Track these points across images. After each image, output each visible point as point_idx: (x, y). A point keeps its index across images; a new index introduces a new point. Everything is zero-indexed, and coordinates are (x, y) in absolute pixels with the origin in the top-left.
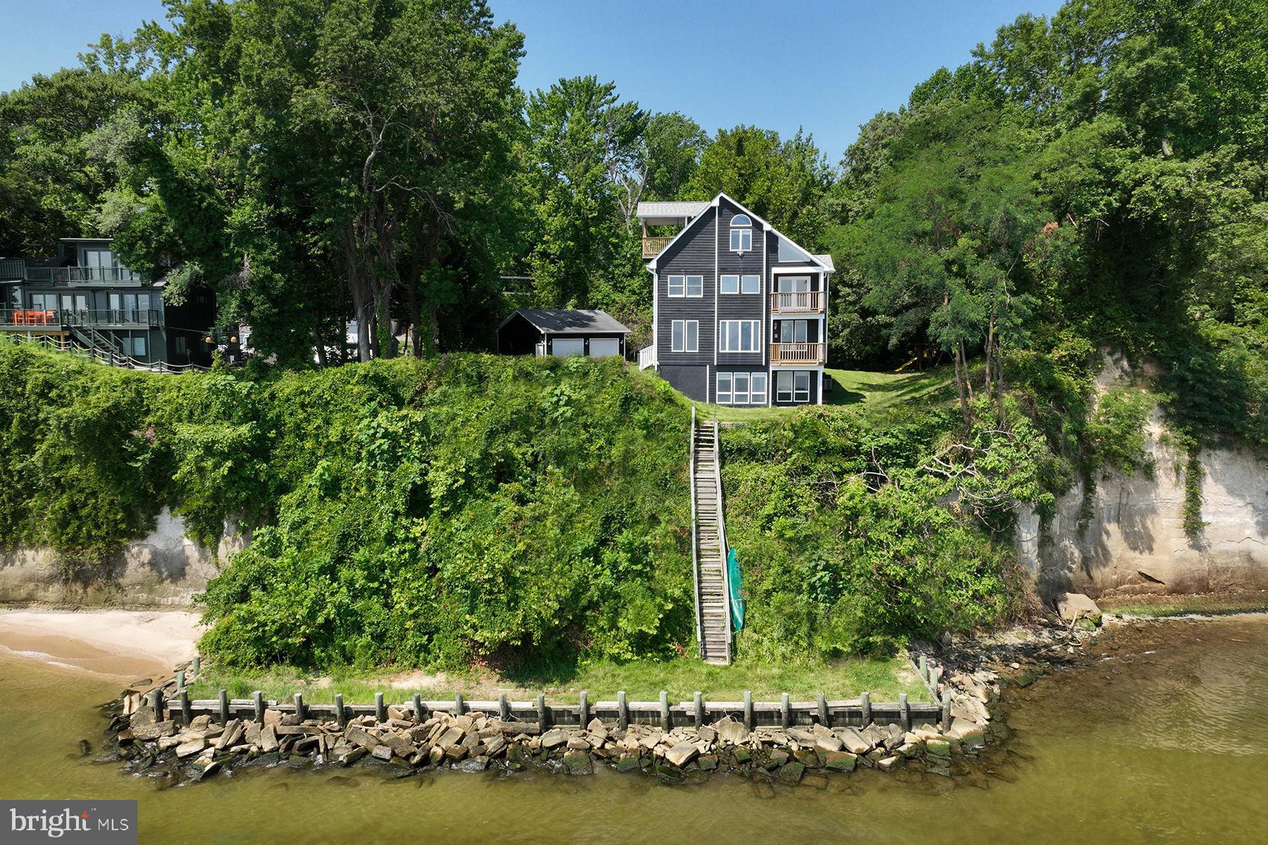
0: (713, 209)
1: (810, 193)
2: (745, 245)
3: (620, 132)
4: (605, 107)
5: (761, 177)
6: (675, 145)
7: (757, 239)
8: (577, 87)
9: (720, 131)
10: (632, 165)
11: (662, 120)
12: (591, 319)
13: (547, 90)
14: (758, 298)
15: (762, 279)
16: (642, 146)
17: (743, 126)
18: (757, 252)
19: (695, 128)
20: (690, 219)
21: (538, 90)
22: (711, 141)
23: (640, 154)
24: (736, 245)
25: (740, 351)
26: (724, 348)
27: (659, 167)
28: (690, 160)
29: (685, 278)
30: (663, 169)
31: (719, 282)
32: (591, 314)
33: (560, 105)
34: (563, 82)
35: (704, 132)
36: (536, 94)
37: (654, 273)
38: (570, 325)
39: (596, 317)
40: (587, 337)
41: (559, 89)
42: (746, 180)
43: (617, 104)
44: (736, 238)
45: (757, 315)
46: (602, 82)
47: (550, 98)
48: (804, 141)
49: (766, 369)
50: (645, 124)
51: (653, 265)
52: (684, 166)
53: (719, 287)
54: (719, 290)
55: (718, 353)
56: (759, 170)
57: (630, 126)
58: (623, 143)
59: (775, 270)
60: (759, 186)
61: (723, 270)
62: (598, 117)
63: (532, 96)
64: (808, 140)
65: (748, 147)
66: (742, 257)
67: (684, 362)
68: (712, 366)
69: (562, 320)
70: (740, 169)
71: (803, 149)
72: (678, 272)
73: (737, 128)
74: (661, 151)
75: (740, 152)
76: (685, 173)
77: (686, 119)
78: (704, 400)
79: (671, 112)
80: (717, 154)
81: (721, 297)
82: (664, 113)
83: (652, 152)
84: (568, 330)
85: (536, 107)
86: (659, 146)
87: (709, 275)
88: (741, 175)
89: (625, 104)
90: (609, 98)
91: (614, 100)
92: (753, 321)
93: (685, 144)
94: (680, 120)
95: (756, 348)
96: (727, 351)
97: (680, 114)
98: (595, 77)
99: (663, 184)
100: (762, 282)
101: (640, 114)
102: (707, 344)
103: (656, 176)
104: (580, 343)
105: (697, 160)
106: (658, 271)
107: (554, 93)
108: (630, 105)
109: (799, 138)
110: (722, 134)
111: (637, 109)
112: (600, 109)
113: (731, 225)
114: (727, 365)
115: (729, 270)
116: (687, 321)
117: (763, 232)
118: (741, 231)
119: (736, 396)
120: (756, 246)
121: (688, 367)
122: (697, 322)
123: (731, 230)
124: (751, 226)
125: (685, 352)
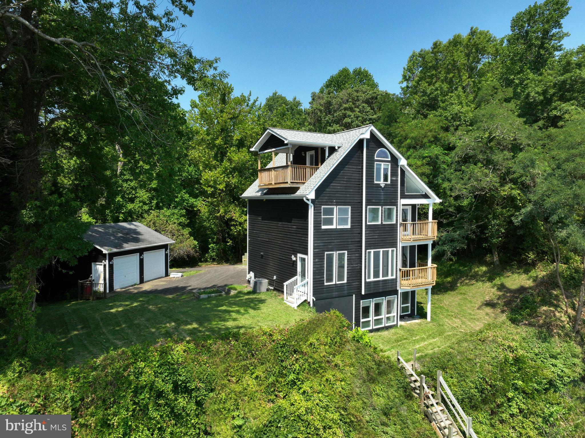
0: (362, 141)
2: (386, 179)
7: (394, 173)
14: (394, 227)
15: (397, 210)
18: (394, 183)
24: (379, 179)
25: (381, 278)
26: (369, 277)
29: (336, 209)
31: (366, 212)
38: (127, 241)
40: (141, 251)
44: (379, 170)
45: (393, 244)
53: (366, 218)
54: (366, 221)
55: (365, 282)
59: (402, 202)
61: (369, 202)
66: (383, 189)
67: (333, 294)
68: (359, 294)
69: (113, 236)
72: (330, 202)
81: (367, 227)
87: (357, 205)
92: (390, 250)
95: (392, 275)
96: (372, 279)
100: (397, 212)
102: (355, 273)
104: (136, 257)
113: (376, 158)
114: (372, 292)
115: (374, 201)
116: (338, 252)
117: (398, 166)
118: (382, 164)
119: (375, 320)
120: (393, 178)
121: (337, 299)
122: (346, 252)
123: (376, 163)
124: (390, 159)
125: (336, 284)
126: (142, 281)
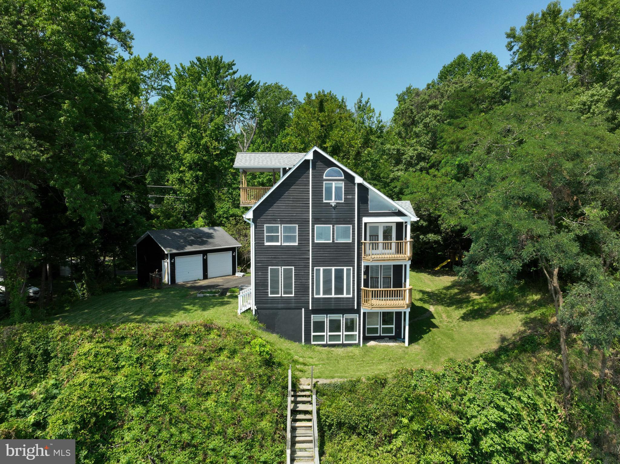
0: (307, 162)
1: (369, 139)
2: (338, 197)
3: (239, 95)
4: (229, 78)
5: (336, 127)
6: (276, 104)
7: (349, 191)
8: (209, 63)
9: (307, 94)
10: (248, 117)
11: (267, 88)
12: (210, 236)
13: (187, 65)
14: (349, 246)
15: (354, 229)
16: (255, 105)
17: (323, 91)
18: (349, 203)
19: (289, 93)
20: (285, 171)
21: (181, 64)
22: (300, 102)
23: (253, 110)
24: (329, 197)
25: (333, 296)
26: (318, 293)
27: (265, 119)
28: (286, 114)
29: (281, 227)
30: (269, 120)
31: (313, 231)
32: (211, 231)
33: (196, 75)
34: (199, 59)
35: (295, 96)
36: (179, 67)
37: (251, 222)
38: (192, 243)
39: (215, 234)
40: (205, 253)
41: (196, 65)
42: (326, 130)
43: (236, 76)
44: (329, 190)
45: (350, 263)
46: (226, 60)
47: (189, 69)
48: (364, 102)
49: (358, 311)
50: (256, 90)
51: (249, 215)
52: (282, 118)
53: (313, 236)
54: (313, 239)
55: (313, 298)
56: (335, 122)
57: (245, 91)
58: (242, 102)
59: (365, 220)
60: (335, 134)
61: (317, 221)
62: (223, 84)
63: (177, 68)
64: (367, 103)
65: (327, 106)
66: (335, 207)
67: (280, 306)
68: (307, 309)
69: (185, 239)
70: (321, 122)
71: (363, 108)
72: (274, 220)
73: (319, 92)
74: (267, 108)
75: (321, 109)
76: (283, 123)
77: (283, 87)
78: (300, 341)
79: (274, 82)
80: (305, 110)
81: (315, 245)
82: (269, 83)
83: (261, 108)
84: (189, 249)
85: (180, 76)
86: (266, 105)
87: (303, 224)
88: (322, 126)
89: (242, 76)
90: (231, 71)
91: (234, 73)
92: (345, 268)
93: (283, 104)
94: (279, 88)
95: (348, 293)
96: (321, 296)
97: (280, 84)
98: (222, 57)
99: (269, 130)
100: (354, 231)
101: (253, 83)
102: (302, 289)
103: (264, 124)
104: (200, 257)
105: (291, 114)
106: (255, 220)
107: (192, 66)
108: (246, 77)
109: (361, 101)
110: (309, 96)
111: (250, 79)
112: (225, 79)
113: (324, 178)
114: (321, 308)
115: (323, 220)
116: (283, 267)
117: (355, 184)
118: (334, 183)
119: (330, 336)
120: (348, 197)
121: (284, 311)
122: (293, 267)
123: (324, 182)
124: (343, 178)
125: (281, 297)
126: (205, 277)
